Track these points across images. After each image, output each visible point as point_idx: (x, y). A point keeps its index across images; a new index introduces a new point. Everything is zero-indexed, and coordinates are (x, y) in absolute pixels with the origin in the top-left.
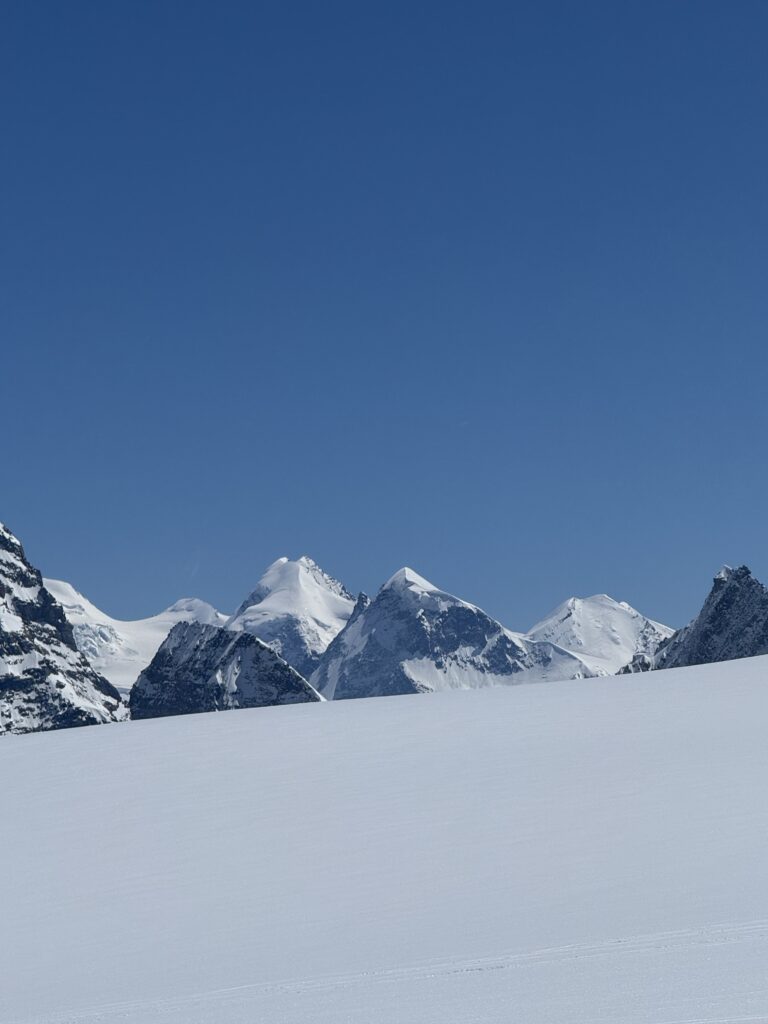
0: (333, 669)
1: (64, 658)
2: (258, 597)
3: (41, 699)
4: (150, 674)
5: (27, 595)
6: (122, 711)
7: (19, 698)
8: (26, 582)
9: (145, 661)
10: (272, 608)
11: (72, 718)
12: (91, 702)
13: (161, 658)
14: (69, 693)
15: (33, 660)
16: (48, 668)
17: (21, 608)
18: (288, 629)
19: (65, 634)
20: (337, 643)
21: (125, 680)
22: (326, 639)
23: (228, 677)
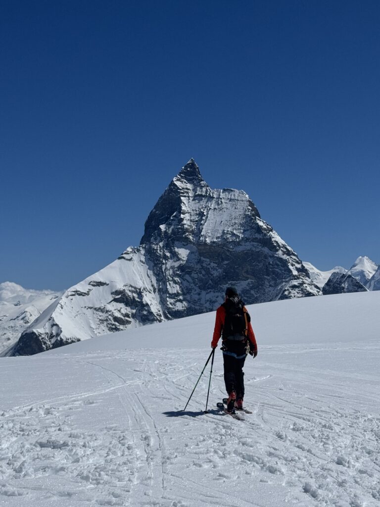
0: (372, 283)
1: (307, 280)
2: (354, 266)
3: (302, 290)
4: (327, 284)
5: (299, 266)
6: (321, 293)
7: (297, 290)
8: (298, 263)
9: (326, 281)
10: (358, 268)
11: (309, 294)
12: (314, 291)
13: (329, 281)
14: (308, 289)
15: (300, 281)
16: (303, 283)
17: (297, 269)
18: (362, 274)
19: (308, 275)
20: (373, 277)
21: (321, 285)
22: (371, 275)
23: (345, 285)
